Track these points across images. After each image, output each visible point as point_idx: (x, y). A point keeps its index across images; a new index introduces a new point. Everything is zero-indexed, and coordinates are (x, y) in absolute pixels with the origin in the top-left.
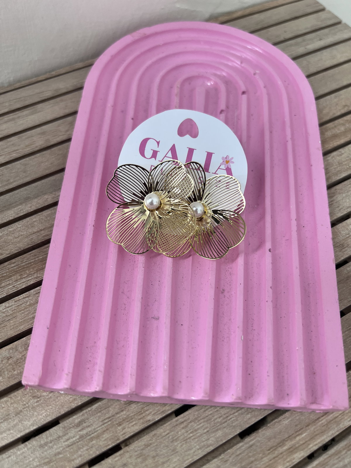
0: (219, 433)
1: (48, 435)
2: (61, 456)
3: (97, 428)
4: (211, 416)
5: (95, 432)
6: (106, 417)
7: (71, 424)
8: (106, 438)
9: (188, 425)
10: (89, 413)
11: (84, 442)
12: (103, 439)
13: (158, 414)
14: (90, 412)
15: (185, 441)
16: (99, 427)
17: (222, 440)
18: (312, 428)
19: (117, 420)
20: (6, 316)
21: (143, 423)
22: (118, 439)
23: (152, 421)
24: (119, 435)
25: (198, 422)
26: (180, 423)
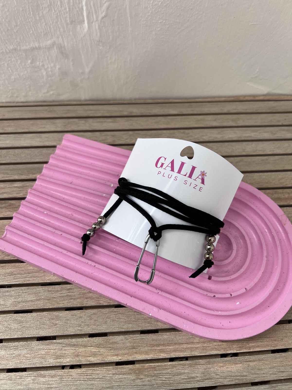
0: (130, 325)
1: (53, 288)
2: (55, 299)
3: (76, 295)
4: (130, 316)
5: (74, 296)
6: (82, 292)
9: (118, 314)
11: (68, 298)
12: (77, 301)
15: (112, 320)
17: (130, 329)
18: (177, 346)
19: (86, 296)
21: (97, 303)
22: (83, 305)
23: (102, 304)
25: (123, 315)
26: (114, 312)
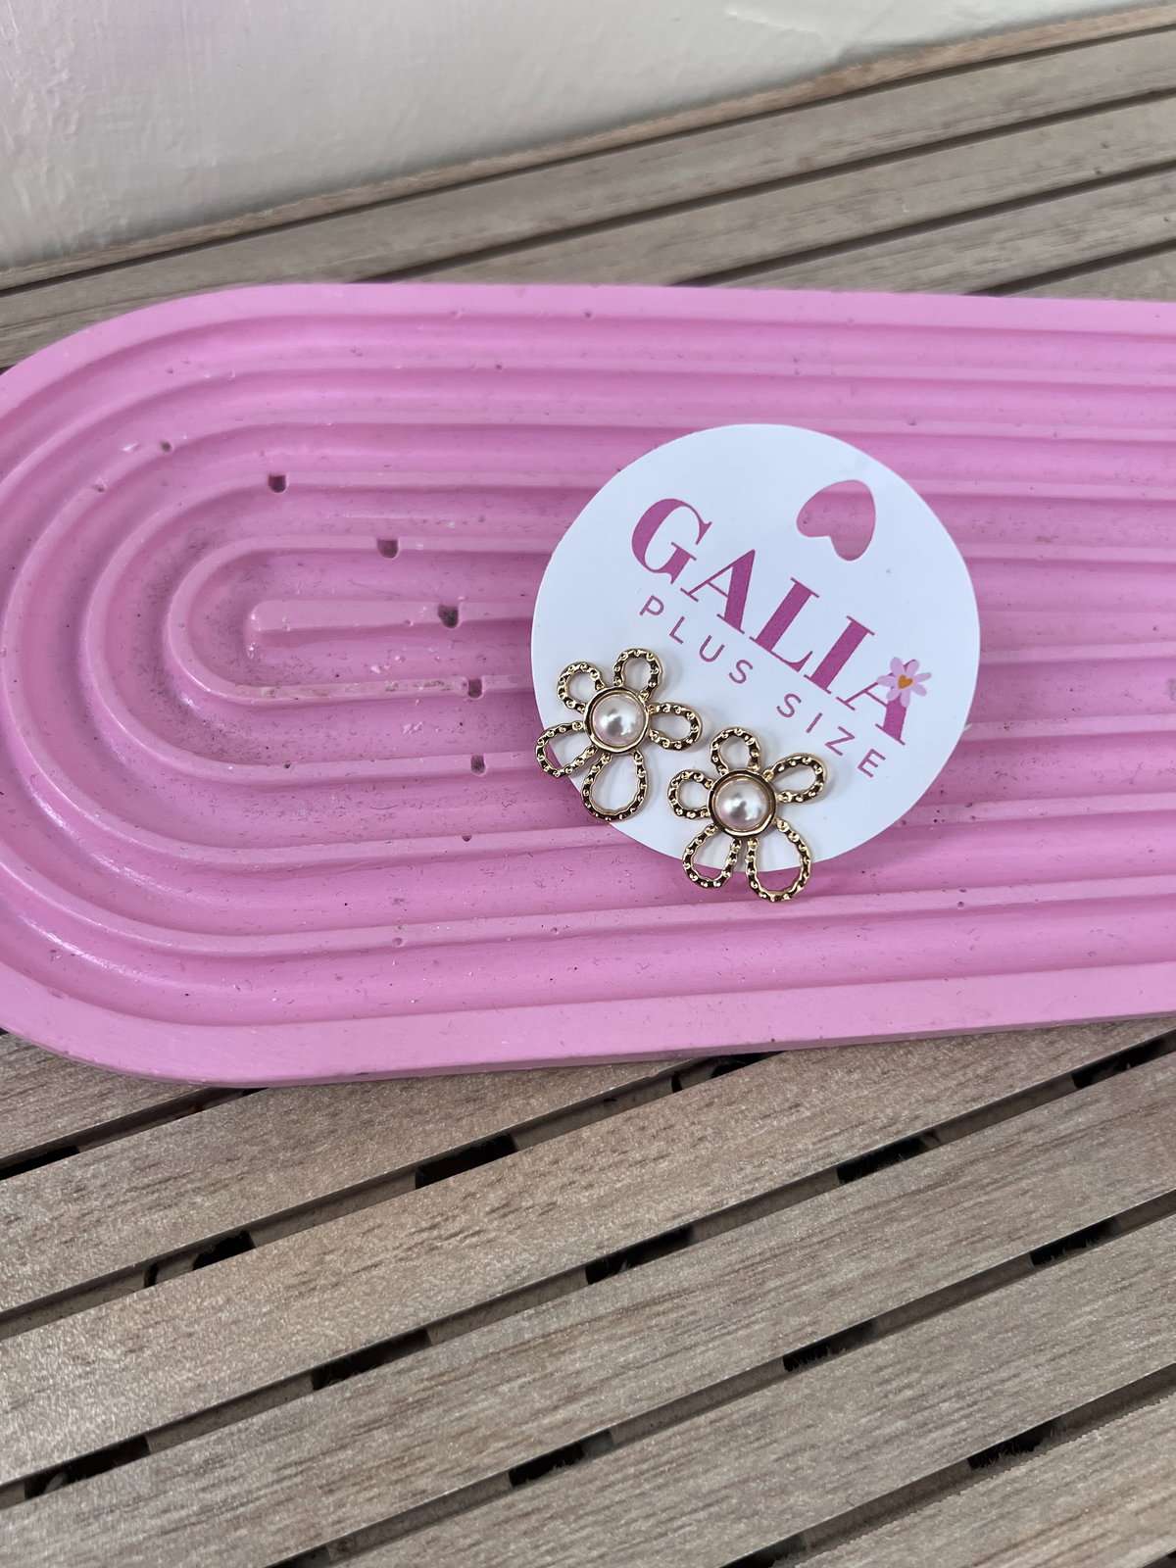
1: (106, 1487)
2: (136, 1559)
3: (258, 1489)
4: (618, 1509)
5: (248, 1502)
6: (289, 1460)
7: (179, 1465)
8: (281, 1526)
9: (544, 1525)
10: (239, 1438)
11: (213, 1526)
12: (273, 1528)
13: (453, 1476)
14: (243, 1436)
16: (266, 1486)
19: (324, 1474)
20: (18, 1077)
21: (403, 1497)
22: (318, 1536)
23: (434, 1494)
24: (324, 1522)
25: (575, 1521)
26: (519, 1516)
